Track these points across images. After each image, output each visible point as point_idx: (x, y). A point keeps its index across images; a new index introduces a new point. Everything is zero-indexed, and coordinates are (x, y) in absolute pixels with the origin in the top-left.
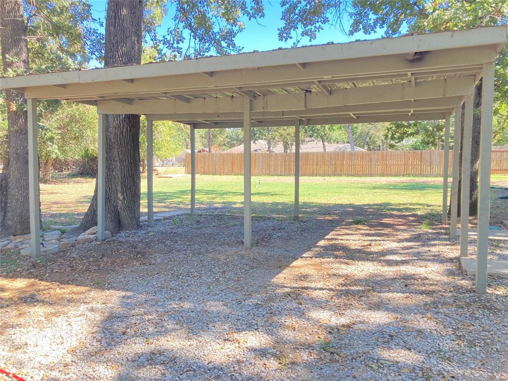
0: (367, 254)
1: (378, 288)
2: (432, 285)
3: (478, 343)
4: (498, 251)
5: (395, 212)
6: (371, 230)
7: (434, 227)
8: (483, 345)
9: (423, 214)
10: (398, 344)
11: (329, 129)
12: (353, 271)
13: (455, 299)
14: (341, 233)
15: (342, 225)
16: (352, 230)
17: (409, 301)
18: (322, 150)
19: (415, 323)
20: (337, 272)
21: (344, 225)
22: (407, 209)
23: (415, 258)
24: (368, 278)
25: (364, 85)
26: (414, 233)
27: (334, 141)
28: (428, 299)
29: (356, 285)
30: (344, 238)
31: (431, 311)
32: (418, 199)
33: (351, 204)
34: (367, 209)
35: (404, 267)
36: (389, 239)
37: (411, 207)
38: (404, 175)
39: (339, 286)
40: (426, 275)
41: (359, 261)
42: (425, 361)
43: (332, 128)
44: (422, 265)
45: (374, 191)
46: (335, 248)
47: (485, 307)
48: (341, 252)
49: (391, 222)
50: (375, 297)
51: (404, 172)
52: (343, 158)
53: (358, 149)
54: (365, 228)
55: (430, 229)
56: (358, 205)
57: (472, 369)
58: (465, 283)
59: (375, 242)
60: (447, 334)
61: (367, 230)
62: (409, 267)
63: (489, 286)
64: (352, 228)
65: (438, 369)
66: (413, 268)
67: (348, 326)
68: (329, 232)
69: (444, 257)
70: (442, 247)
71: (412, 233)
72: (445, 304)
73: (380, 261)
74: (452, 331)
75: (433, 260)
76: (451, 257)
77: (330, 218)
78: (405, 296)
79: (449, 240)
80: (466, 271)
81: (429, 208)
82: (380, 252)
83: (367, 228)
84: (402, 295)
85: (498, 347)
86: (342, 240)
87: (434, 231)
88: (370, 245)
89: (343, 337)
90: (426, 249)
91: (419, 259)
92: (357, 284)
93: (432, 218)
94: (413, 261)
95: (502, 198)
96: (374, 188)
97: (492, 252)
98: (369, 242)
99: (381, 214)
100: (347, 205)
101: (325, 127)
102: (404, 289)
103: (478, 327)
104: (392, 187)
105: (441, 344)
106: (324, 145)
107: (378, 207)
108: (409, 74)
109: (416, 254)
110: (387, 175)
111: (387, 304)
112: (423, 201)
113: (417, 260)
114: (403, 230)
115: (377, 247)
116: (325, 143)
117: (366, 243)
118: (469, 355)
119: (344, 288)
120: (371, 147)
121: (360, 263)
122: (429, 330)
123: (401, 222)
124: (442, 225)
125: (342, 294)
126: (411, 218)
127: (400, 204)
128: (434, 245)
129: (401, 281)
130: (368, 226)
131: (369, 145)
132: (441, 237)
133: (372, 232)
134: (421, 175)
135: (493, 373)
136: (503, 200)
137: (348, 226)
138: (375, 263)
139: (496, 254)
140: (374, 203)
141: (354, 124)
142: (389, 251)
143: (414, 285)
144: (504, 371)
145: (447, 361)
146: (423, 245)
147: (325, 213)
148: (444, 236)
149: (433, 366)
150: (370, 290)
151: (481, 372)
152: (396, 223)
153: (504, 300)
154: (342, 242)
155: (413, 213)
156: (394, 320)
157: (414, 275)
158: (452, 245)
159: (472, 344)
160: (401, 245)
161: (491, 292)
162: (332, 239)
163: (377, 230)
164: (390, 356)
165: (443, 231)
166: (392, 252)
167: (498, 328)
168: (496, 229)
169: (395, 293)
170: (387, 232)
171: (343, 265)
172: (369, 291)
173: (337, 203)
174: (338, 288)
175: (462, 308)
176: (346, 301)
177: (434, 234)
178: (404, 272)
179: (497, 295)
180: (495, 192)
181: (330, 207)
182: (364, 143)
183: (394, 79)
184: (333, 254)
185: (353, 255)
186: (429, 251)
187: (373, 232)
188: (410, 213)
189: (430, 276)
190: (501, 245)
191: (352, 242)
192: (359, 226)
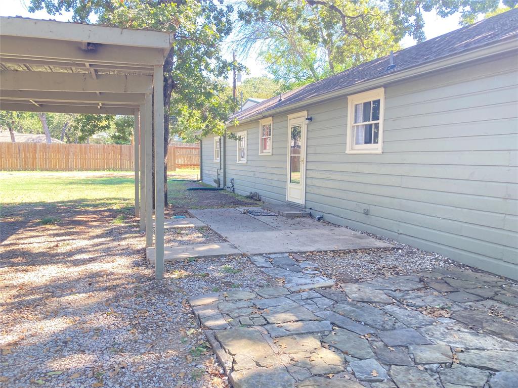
0: (52, 256)
1: (59, 292)
2: (116, 279)
3: (151, 327)
4: (179, 238)
5: (90, 209)
6: (60, 230)
7: (127, 221)
8: (155, 328)
9: (119, 208)
10: (72, 349)
11: (18, 116)
12: (32, 278)
13: (136, 290)
14: (24, 236)
15: (27, 227)
16: (38, 232)
17: (90, 301)
18: (9, 140)
19: (95, 322)
20: (11, 282)
21: (29, 227)
22: (103, 205)
23: (104, 254)
24: (48, 283)
25: (40, 69)
26: (107, 229)
27: (26, 131)
28: (110, 295)
29: (32, 294)
30: (26, 241)
31: (111, 306)
32: (116, 193)
33: (41, 202)
34: (60, 206)
35: (91, 265)
36: (79, 237)
37: (107, 202)
38: (104, 170)
39: (10, 299)
40: (112, 270)
41: (40, 265)
42: (97, 359)
43: (21, 115)
44: (109, 260)
45: (71, 186)
46: (13, 254)
47: (161, 292)
48: (19, 258)
49: (84, 219)
50: (53, 303)
51: (104, 166)
52: (35, 150)
53: (56, 141)
54: (54, 228)
55: (123, 222)
56: (49, 203)
57: (142, 354)
58: (147, 272)
59: (63, 242)
60: (124, 326)
61: (56, 230)
62: (96, 264)
63: (167, 271)
64: (38, 229)
65: (110, 363)
66: (100, 264)
67: (15, 344)
68: (8, 237)
69: (132, 250)
70: (132, 240)
71: (105, 229)
72: (126, 296)
73: (65, 262)
74: (129, 321)
75: (121, 254)
76: (139, 248)
77: (12, 220)
78: (87, 296)
79: (139, 232)
80: (149, 261)
81: (126, 202)
82: (68, 252)
83: (57, 227)
84: (84, 295)
85: (167, 327)
86: (23, 244)
87: (127, 225)
88: (57, 246)
89: (7, 358)
90: (116, 243)
91: (108, 255)
92: (34, 292)
93: (127, 212)
94: (101, 258)
95: (190, 190)
96: (71, 183)
97: (174, 239)
98: (56, 243)
99: (76, 212)
100: (36, 203)
101: (12, 113)
102: (88, 288)
103: (153, 312)
104: (90, 182)
105: (117, 337)
106: (12, 134)
107: (73, 203)
108: (87, 64)
109: (104, 250)
110: (87, 170)
111: (66, 308)
112: (120, 195)
113: (106, 256)
114: (95, 226)
115: (65, 247)
116: (14, 132)
117: (52, 244)
118: (141, 341)
119: (16, 300)
120: (71, 139)
121: (42, 267)
122: (107, 326)
123: (95, 218)
124: (135, 218)
125: (12, 308)
126: (106, 214)
127: (97, 199)
128: (125, 238)
129: (85, 280)
130: (58, 225)
131: (68, 137)
132: (132, 230)
133: (61, 231)
134: (122, 170)
135: (160, 353)
136: (190, 191)
137: (33, 227)
138: (60, 265)
139: (177, 241)
140: (69, 199)
141: (49, 113)
142: (77, 250)
143: (99, 282)
144: (170, 349)
145: (120, 353)
146: (114, 240)
147: (6, 214)
148: (135, 229)
149: (105, 362)
150: (49, 296)
151: (150, 355)
152: (89, 219)
153: (178, 282)
154: (23, 246)
155: (108, 208)
156: (71, 324)
157: (100, 272)
158: (141, 236)
159: (145, 330)
160: (92, 242)
161: (168, 276)
162: (11, 244)
163: (68, 228)
164: (61, 365)
165: (135, 224)
166: (81, 251)
167: (170, 309)
168: (181, 218)
169: (77, 294)
170: (78, 230)
171: (19, 273)
172: (47, 298)
173: (24, 202)
174: (9, 301)
175: (141, 297)
176: (16, 314)
177: (126, 227)
178: (90, 271)
179: (173, 279)
180: (185, 184)
181: (14, 207)
182: (63, 134)
183: (73, 68)
184: (9, 262)
185: (34, 259)
186: (119, 245)
187: (63, 231)
188: (106, 209)
189: (116, 271)
190: (182, 232)
191: (36, 245)
192: (48, 226)
